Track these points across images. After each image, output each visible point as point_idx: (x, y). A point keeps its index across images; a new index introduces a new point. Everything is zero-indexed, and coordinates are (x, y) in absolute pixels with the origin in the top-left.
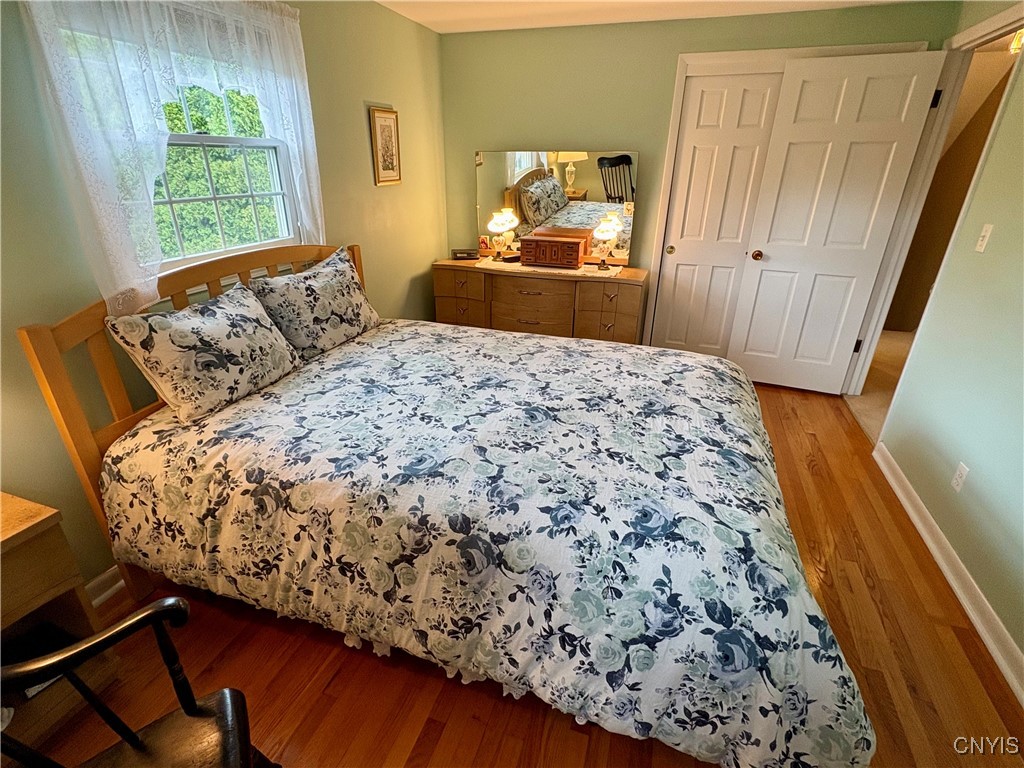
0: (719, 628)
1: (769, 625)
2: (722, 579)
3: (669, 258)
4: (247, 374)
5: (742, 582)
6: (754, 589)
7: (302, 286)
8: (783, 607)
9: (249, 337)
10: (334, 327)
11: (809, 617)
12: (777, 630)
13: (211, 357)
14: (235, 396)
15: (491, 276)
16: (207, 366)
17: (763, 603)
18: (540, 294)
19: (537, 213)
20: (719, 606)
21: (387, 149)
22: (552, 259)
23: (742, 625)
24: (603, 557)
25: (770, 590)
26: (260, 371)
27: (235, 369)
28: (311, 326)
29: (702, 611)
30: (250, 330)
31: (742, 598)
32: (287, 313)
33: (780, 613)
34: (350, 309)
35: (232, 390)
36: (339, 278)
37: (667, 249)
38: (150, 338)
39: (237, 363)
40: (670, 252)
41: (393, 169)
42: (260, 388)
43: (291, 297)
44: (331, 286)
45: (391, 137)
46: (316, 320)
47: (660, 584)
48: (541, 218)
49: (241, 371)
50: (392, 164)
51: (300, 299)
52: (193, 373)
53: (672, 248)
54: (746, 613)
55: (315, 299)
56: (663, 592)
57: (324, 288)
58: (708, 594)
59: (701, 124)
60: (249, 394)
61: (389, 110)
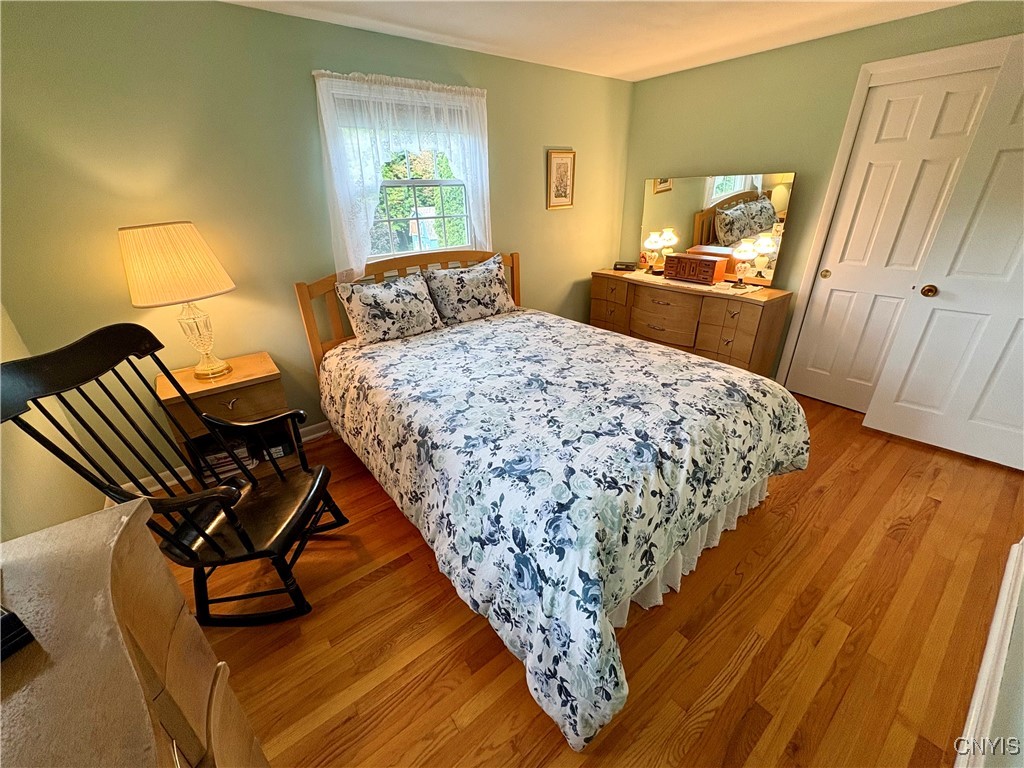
0: (517, 550)
1: (547, 562)
2: (531, 516)
3: (822, 282)
4: (397, 326)
5: (542, 524)
6: (547, 533)
7: (456, 277)
8: (561, 553)
9: (405, 304)
10: (473, 307)
11: (580, 571)
12: (551, 568)
13: (379, 312)
14: (387, 337)
15: (635, 286)
16: (374, 316)
17: (548, 544)
18: (668, 304)
19: (729, 233)
20: (520, 534)
21: (561, 180)
22: (689, 275)
23: (531, 554)
24: (477, 475)
25: (557, 539)
26: (407, 325)
27: (390, 321)
28: (456, 303)
29: (510, 533)
30: (407, 300)
31: (536, 535)
32: (441, 293)
33: (558, 557)
34: (488, 297)
35: (385, 333)
36: (486, 274)
37: (820, 272)
38: (351, 296)
39: (392, 318)
40: (825, 276)
41: (565, 196)
42: (403, 336)
43: (445, 284)
44: (478, 279)
45: (566, 172)
46: (460, 301)
47: (495, 504)
48: (731, 238)
49: (393, 323)
50: (565, 193)
51: (452, 285)
52: (366, 319)
53: (827, 271)
54: (534, 547)
55: (462, 287)
56: (494, 511)
57: (472, 280)
58: (516, 523)
59: (883, 137)
60: (397, 338)
61: (569, 151)
